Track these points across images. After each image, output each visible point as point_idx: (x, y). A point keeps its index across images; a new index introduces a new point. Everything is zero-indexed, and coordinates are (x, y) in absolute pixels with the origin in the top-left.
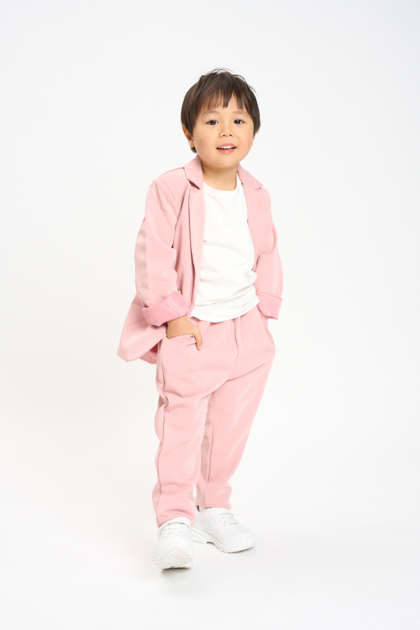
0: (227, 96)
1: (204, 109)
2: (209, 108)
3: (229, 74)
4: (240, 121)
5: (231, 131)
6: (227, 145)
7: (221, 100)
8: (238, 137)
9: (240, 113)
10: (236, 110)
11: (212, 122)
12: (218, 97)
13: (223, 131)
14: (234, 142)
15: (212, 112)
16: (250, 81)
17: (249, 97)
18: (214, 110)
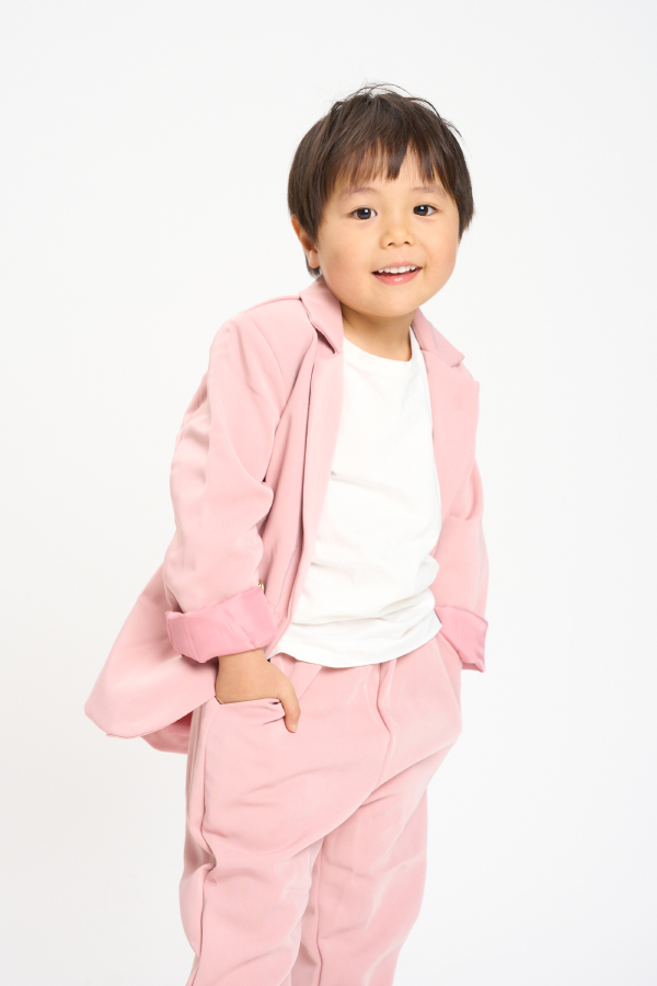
0: (396, 151)
1: (342, 183)
2: (354, 181)
3: (399, 97)
4: (426, 207)
5: (408, 233)
6: (398, 266)
7: (381, 160)
8: (423, 246)
9: (426, 190)
10: (419, 183)
11: (363, 213)
12: (374, 153)
13: (387, 233)
14: (414, 256)
15: (361, 190)
16: (447, 111)
17: (446, 150)
18: (366, 185)
